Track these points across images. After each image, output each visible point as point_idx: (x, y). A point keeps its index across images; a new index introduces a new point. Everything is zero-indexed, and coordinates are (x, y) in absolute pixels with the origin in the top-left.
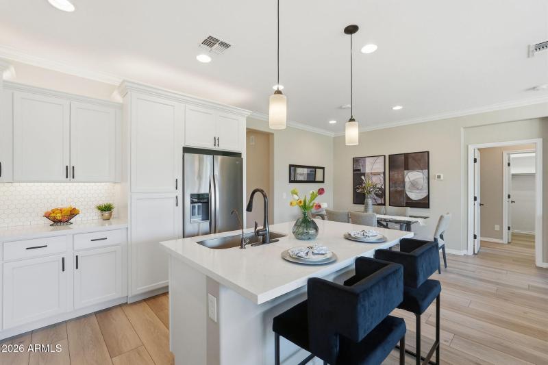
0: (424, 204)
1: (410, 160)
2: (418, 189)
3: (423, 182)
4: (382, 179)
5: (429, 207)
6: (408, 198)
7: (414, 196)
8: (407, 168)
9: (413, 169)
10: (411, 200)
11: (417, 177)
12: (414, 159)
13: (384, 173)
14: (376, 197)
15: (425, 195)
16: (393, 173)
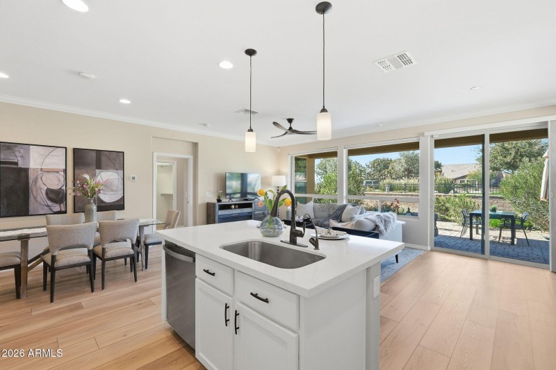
0: (119, 205)
1: (103, 159)
2: (112, 191)
3: (118, 183)
4: (62, 179)
5: (124, 209)
6: (101, 201)
7: (107, 198)
8: (99, 167)
9: (107, 168)
10: (105, 202)
11: (112, 177)
12: (108, 158)
13: (65, 171)
14: (50, 203)
15: (119, 197)
16: (80, 171)
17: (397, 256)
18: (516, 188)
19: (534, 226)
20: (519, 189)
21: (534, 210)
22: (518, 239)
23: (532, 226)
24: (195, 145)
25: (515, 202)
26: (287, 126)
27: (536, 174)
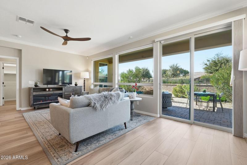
17: (125, 123)
18: (218, 80)
19: (228, 100)
20: (219, 80)
21: (227, 91)
22: (218, 108)
23: (226, 100)
24: (20, 51)
25: (218, 88)
26: (64, 34)
27: (228, 72)
